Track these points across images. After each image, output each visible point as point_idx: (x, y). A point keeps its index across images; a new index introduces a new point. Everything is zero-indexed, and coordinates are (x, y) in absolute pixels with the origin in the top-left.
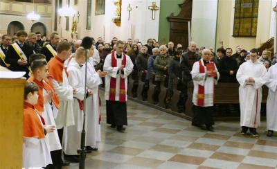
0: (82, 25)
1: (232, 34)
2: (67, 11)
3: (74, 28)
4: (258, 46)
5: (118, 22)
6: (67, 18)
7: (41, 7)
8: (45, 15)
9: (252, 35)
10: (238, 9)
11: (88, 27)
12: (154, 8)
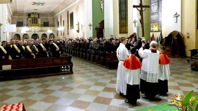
0: (66, 33)
1: (119, 32)
2: (61, 29)
3: (64, 35)
4: (129, 37)
5: (78, 31)
6: (61, 31)
7: (52, 28)
8: (54, 31)
9: (126, 32)
10: (120, 23)
11: (68, 34)
12: (90, 25)
